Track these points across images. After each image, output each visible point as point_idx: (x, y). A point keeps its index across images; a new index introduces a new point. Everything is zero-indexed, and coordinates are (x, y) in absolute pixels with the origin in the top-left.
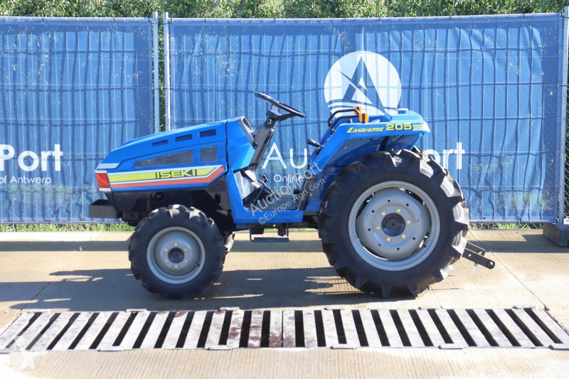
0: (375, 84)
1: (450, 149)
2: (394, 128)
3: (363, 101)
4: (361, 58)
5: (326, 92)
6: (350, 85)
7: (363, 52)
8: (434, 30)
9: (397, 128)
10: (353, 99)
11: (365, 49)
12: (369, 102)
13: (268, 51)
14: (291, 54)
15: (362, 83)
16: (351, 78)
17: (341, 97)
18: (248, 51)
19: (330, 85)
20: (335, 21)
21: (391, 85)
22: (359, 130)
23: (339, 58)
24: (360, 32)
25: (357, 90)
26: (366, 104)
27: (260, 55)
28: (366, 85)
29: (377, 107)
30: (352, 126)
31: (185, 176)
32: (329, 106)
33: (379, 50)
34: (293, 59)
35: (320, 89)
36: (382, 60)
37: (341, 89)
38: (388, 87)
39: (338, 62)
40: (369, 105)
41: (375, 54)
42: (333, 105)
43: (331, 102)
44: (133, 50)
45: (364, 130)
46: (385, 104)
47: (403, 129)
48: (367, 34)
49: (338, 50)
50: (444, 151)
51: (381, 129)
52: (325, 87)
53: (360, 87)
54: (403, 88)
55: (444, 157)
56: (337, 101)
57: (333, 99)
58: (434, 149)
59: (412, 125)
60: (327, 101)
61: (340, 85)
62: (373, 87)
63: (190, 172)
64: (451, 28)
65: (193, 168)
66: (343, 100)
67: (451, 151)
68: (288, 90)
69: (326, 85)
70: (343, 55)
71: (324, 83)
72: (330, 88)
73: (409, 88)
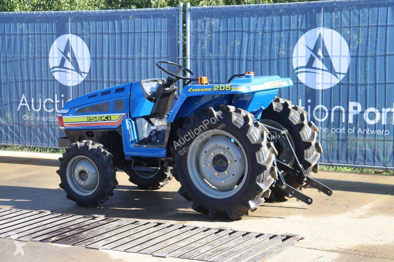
0: (330, 54)
1: (387, 108)
2: (219, 89)
3: (321, 68)
4: (320, 34)
5: (294, 61)
6: (311, 55)
7: (322, 28)
8: (376, 9)
9: (220, 89)
10: (313, 66)
11: (324, 26)
12: (325, 68)
13: (254, 29)
14: (270, 31)
15: (320, 53)
16: (312, 49)
17: (305, 65)
18: (241, 29)
19: (297, 55)
20: (301, 4)
21: (342, 54)
22: (196, 90)
23: (305, 33)
24: (320, 12)
25: (317, 59)
26: (323, 70)
27: (249, 32)
28: (323, 55)
29: (331, 73)
30: (191, 87)
31: (104, 120)
32: (296, 72)
33: (333, 26)
34: (272, 35)
35: (290, 58)
36: (336, 34)
37: (305, 58)
38: (340, 56)
39: (303, 36)
40: (325, 71)
41: (330, 30)
42: (299, 70)
43: (297, 69)
44: (167, 31)
45: (199, 90)
46: (337, 70)
47: (225, 90)
48: (325, 14)
49: (303, 27)
50: (383, 110)
51: (210, 90)
52: (293, 56)
53: (319, 57)
54: (352, 56)
55: (383, 114)
56: (301, 67)
57: (299, 66)
58: (376, 108)
59: (231, 86)
60: (295, 67)
61: (305, 55)
62: (329, 56)
63: (107, 118)
64: (390, 6)
65: (109, 115)
66: (306, 67)
67: (388, 110)
68: (268, 59)
69: (294, 54)
70: (307, 31)
71: (292, 54)
72: (297, 57)
73: (357, 57)
